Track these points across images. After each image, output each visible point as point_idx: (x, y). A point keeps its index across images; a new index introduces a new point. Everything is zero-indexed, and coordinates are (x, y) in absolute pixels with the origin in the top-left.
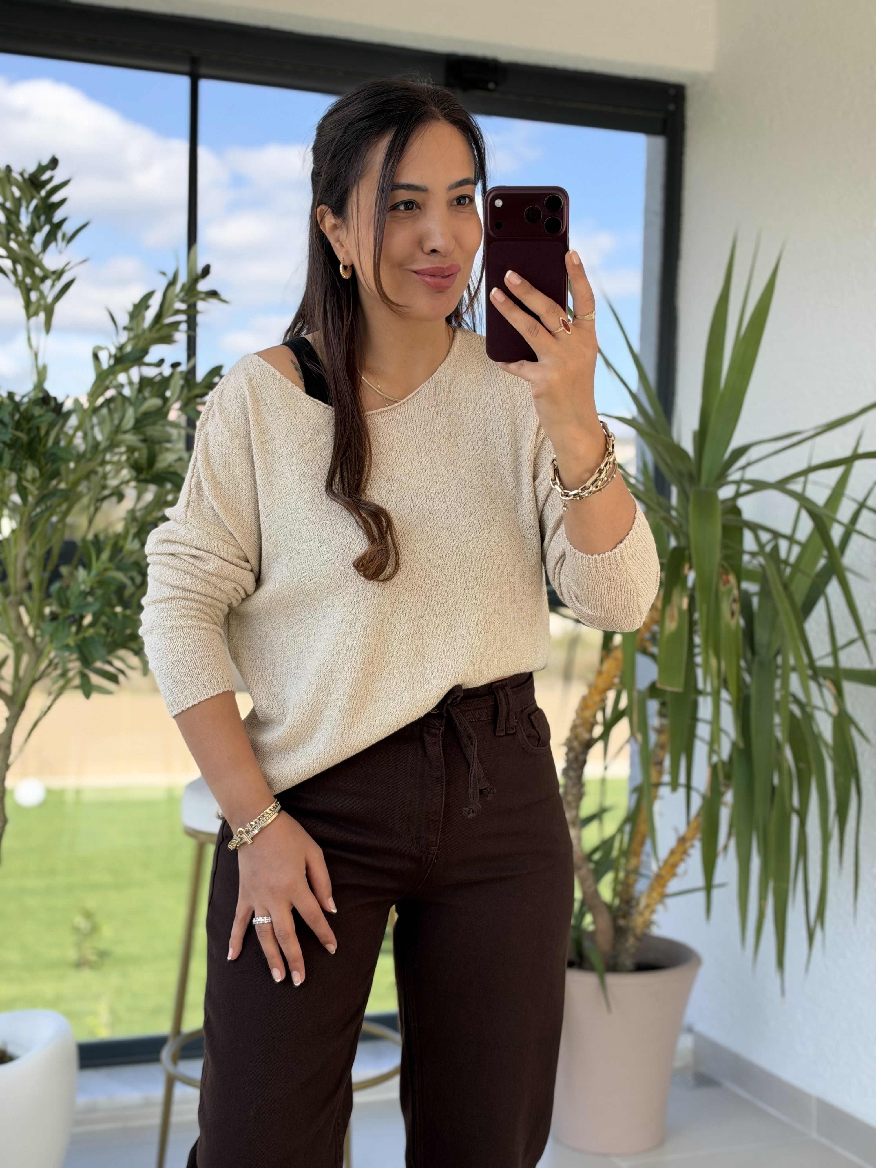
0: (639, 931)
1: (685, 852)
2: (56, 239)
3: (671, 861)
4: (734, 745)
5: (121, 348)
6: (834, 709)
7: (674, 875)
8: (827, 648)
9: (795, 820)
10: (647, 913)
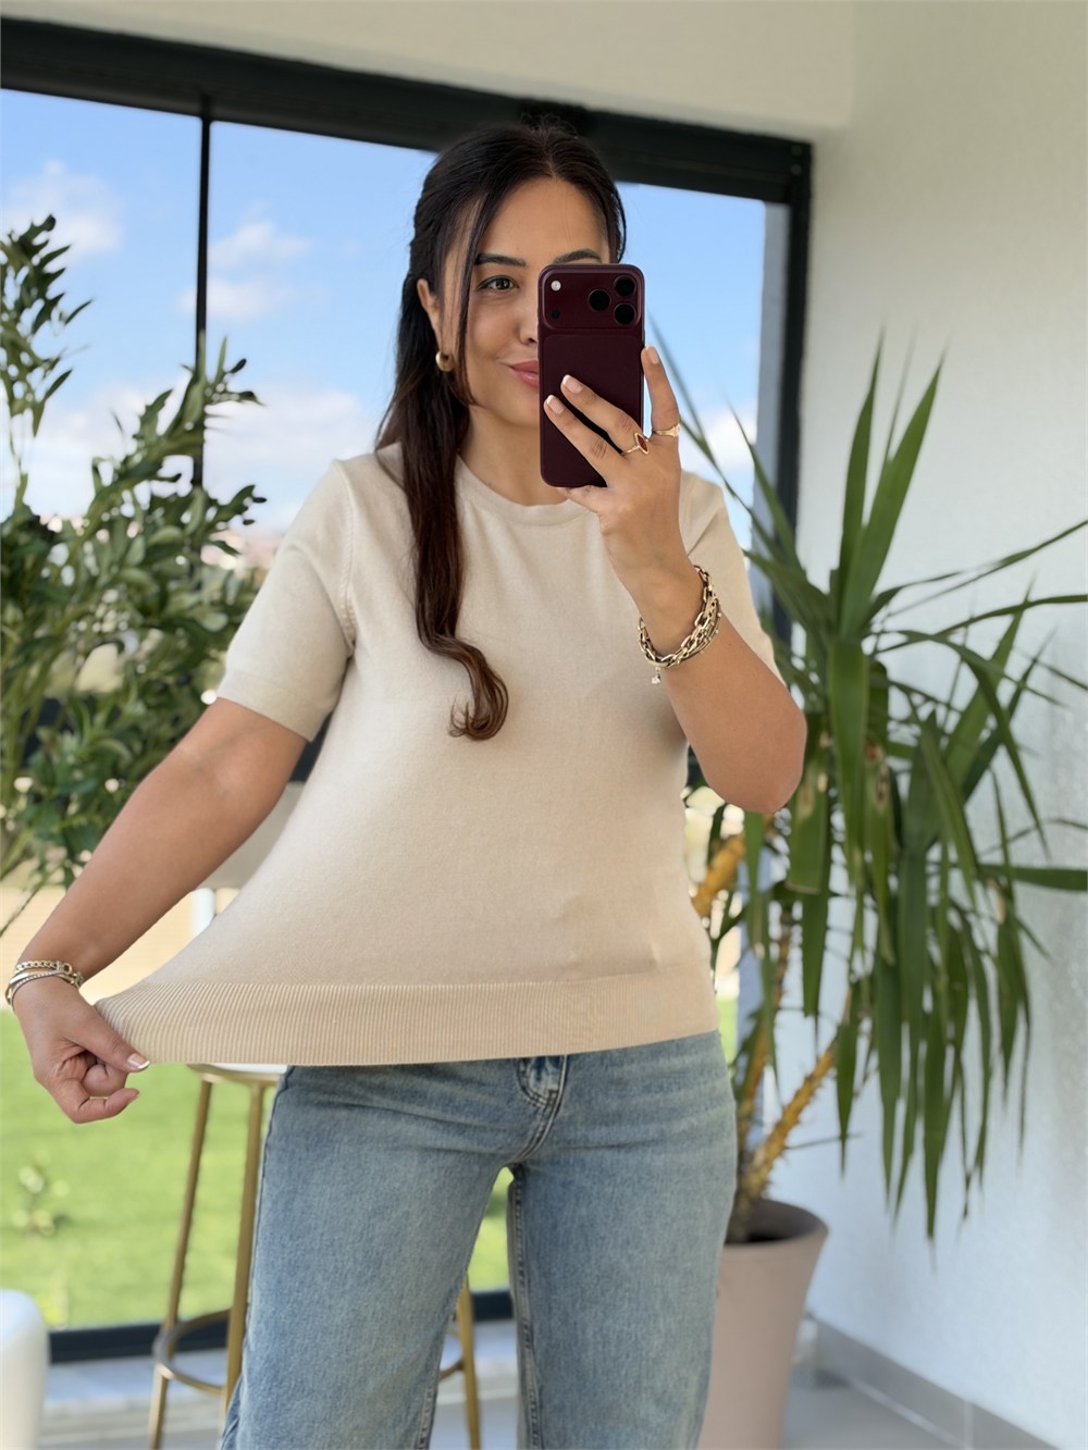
0: (754, 1192)
1: (812, 1094)
2: (49, 318)
3: (795, 1105)
5: (127, 459)
6: (999, 916)
7: (798, 1122)
9: (950, 1052)
10: (763, 1171)
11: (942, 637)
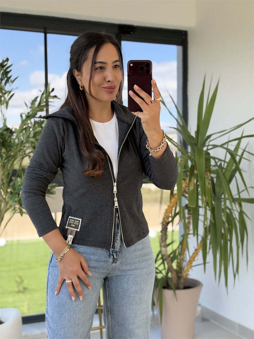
0: (184, 277)
1: (197, 254)
2: (9, 82)
3: (193, 256)
4: (210, 221)
5: (28, 113)
6: (239, 210)
7: (194, 260)
8: (237, 192)
9: (229, 243)
10: (187, 272)
11: (222, 146)
